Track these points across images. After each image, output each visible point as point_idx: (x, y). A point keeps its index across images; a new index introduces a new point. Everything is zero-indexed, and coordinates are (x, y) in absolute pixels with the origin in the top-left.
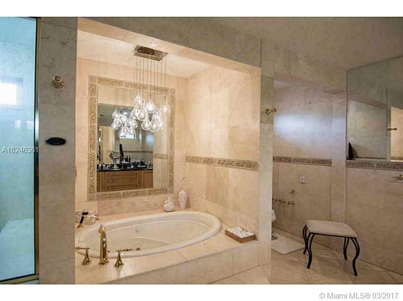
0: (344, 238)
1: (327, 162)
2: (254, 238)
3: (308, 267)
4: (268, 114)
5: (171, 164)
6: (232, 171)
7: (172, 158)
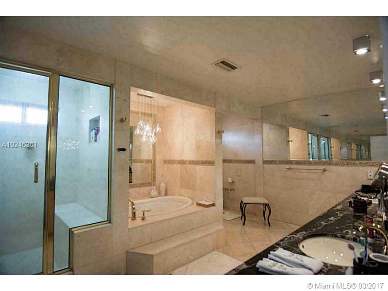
0: (263, 205)
1: (252, 162)
2: (213, 205)
3: (244, 225)
4: (219, 133)
5: (154, 165)
6: (198, 167)
7: (154, 162)
